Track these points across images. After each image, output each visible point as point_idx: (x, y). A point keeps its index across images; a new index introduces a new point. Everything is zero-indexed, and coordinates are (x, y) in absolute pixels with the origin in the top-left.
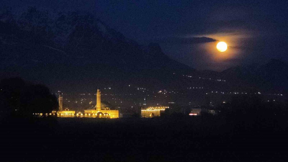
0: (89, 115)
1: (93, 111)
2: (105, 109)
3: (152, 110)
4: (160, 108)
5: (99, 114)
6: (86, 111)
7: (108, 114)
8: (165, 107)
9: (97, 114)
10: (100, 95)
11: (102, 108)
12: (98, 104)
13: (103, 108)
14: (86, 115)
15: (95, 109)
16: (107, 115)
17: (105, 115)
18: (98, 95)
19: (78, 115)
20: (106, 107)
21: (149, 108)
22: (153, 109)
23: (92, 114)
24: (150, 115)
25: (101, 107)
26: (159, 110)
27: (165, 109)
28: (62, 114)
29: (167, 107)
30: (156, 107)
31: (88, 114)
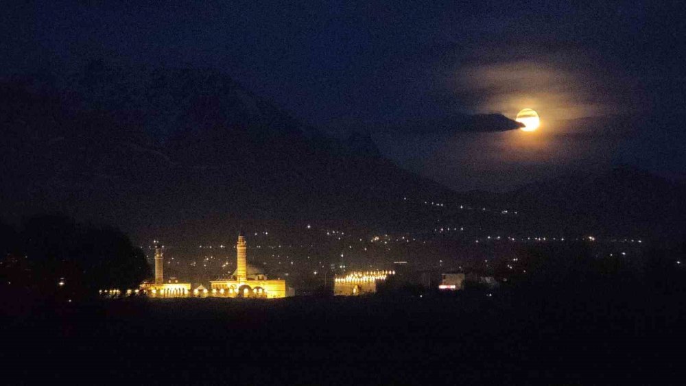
0: (222, 291)
1: (229, 284)
2: (257, 278)
3: (359, 280)
4: (374, 273)
5: (242, 289)
6: (214, 284)
7: (263, 290)
8: (386, 272)
9: (239, 289)
10: (245, 248)
11: (249, 277)
12: (241, 269)
13: (252, 277)
14: (214, 291)
15: (235, 279)
16: (260, 291)
17: (255, 291)
18: (240, 248)
19: (196, 292)
20: (257, 274)
21: (352, 275)
22: (359, 277)
23: (227, 290)
24: (355, 291)
25: (247, 275)
26: (374, 280)
27: (386, 276)
28: (162, 292)
29: (390, 273)
30: (368, 273)
31: (218, 290)
